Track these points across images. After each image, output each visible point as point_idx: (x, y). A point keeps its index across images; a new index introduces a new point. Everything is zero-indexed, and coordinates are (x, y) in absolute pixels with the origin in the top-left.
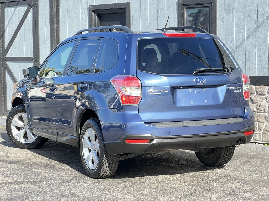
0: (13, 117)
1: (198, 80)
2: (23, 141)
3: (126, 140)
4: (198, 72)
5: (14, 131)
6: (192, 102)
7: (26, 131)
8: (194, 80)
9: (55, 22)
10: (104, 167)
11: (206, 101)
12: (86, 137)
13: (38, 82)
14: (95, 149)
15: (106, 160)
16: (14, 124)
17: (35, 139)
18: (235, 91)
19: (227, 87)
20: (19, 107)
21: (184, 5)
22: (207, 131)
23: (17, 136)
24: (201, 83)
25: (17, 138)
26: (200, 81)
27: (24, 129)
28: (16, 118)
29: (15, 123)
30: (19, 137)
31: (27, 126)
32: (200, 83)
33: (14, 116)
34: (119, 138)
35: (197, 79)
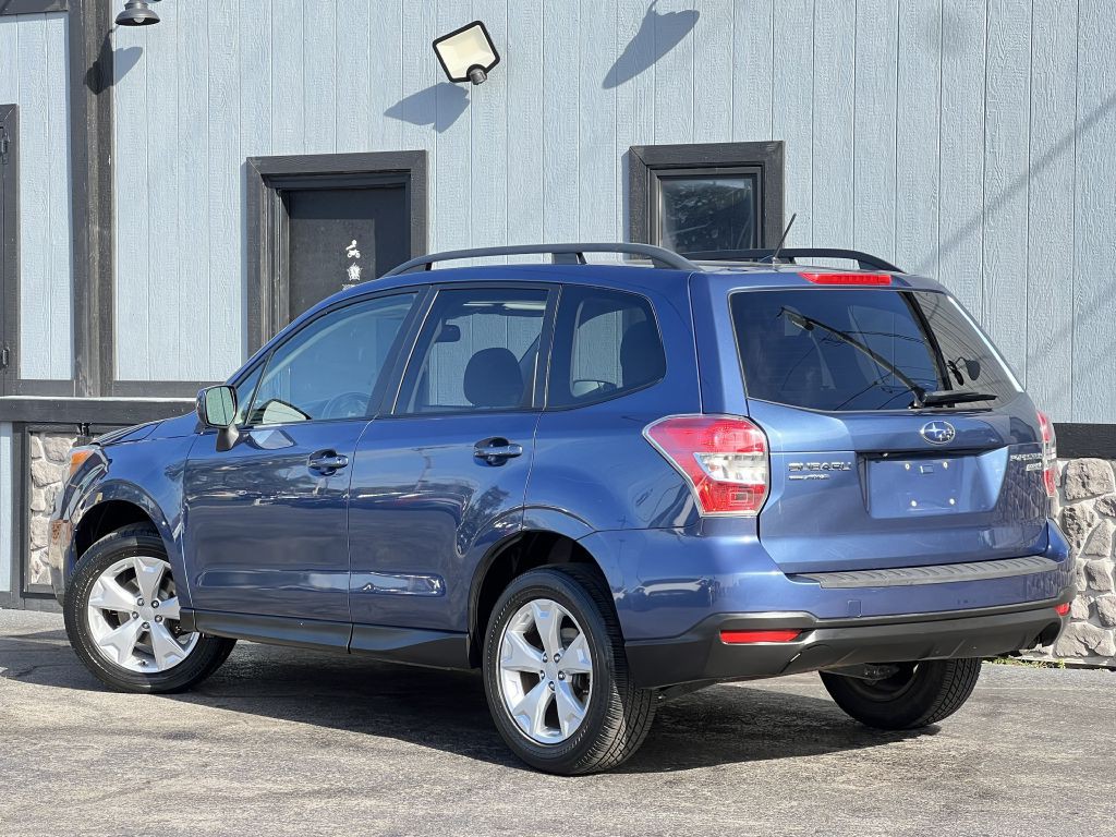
0: (98, 575)
1: (934, 430)
2: (132, 664)
3: (723, 632)
4: (927, 405)
5: (98, 629)
6: (914, 504)
7: (149, 627)
8: (922, 431)
9: (94, 217)
10: (612, 733)
11: (952, 501)
12: (514, 632)
13: (232, 442)
14: (560, 672)
15: (621, 706)
16: (100, 599)
17: (186, 654)
18: (1028, 468)
19: (1010, 453)
20: (126, 535)
21: (653, 168)
22: (966, 602)
23: (113, 645)
24: (944, 440)
25: (111, 654)
26: (938, 433)
27: (141, 621)
28: (107, 579)
29: (103, 596)
30: (119, 650)
31: (151, 608)
32: (939, 440)
33: (102, 569)
34: (692, 628)
35: (929, 427)
